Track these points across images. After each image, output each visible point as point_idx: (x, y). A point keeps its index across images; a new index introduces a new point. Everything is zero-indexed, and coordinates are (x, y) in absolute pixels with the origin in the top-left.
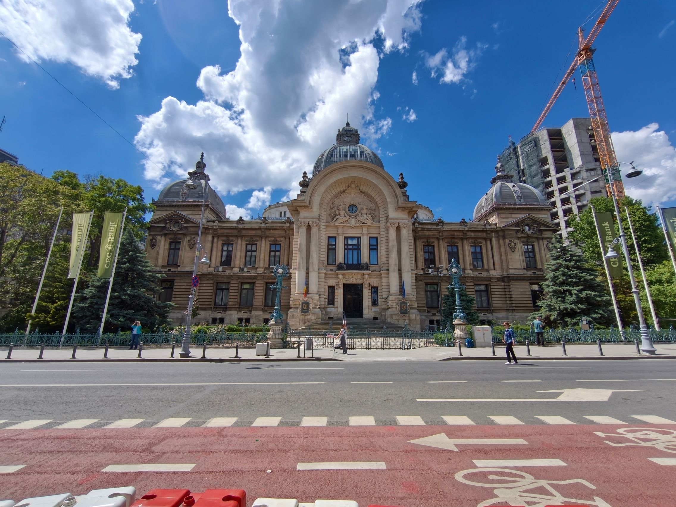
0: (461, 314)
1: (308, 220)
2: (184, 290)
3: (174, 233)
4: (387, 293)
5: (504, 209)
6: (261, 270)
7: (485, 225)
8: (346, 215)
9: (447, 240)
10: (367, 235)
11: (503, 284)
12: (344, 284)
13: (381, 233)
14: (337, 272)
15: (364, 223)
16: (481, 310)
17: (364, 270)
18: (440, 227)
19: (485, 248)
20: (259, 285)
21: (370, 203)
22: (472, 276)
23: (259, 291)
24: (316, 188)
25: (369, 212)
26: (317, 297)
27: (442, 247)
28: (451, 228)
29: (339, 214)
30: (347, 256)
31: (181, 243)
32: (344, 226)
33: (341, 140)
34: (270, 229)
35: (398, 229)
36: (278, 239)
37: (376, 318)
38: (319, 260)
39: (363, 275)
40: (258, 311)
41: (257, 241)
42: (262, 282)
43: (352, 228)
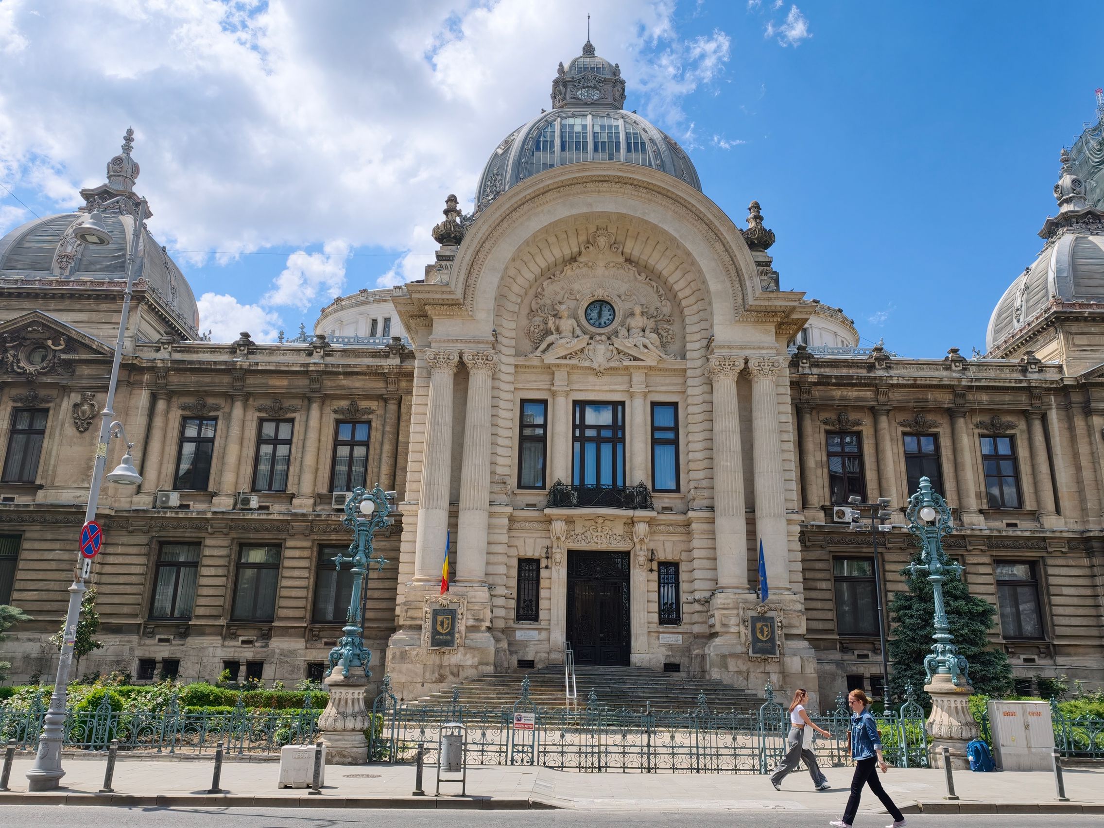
0: (951, 659)
1: (460, 346)
2: (54, 565)
3: (30, 381)
4: (709, 585)
5: (1085, 319)
6: (303, 505)
7: (1024, 370)
8: (578, 332)
9: (901, 417)
10: (645, 395)
11: (1086, 562)
12: (571, 554)
13: (690, 391)
14: (547, 511)
15: (636, 359)
16: (1016, 646)
17: (634, 508)
18: (880, 373)
19: (1026, 443)
20: (297, 553)
21: (656, 296)
22: (987, 533)
23: (296, 573)
24: (487, 245)
25: (651, 324)
26: (482, 594)
27: (887, 437)
28: (915, 379)
29: (558, 329)
30: (579, 463)
31: (51, 412)
32: (574, 367)
33: (568, 96)
34: (339, 373)
35: (745, 378)
36: (363, 404)
37: (671, 667)
38: (493, 473)
39: (632, 522)
40: (291, 636)
41: (295, 410)
42: (307, 544)
43: (597, 373)
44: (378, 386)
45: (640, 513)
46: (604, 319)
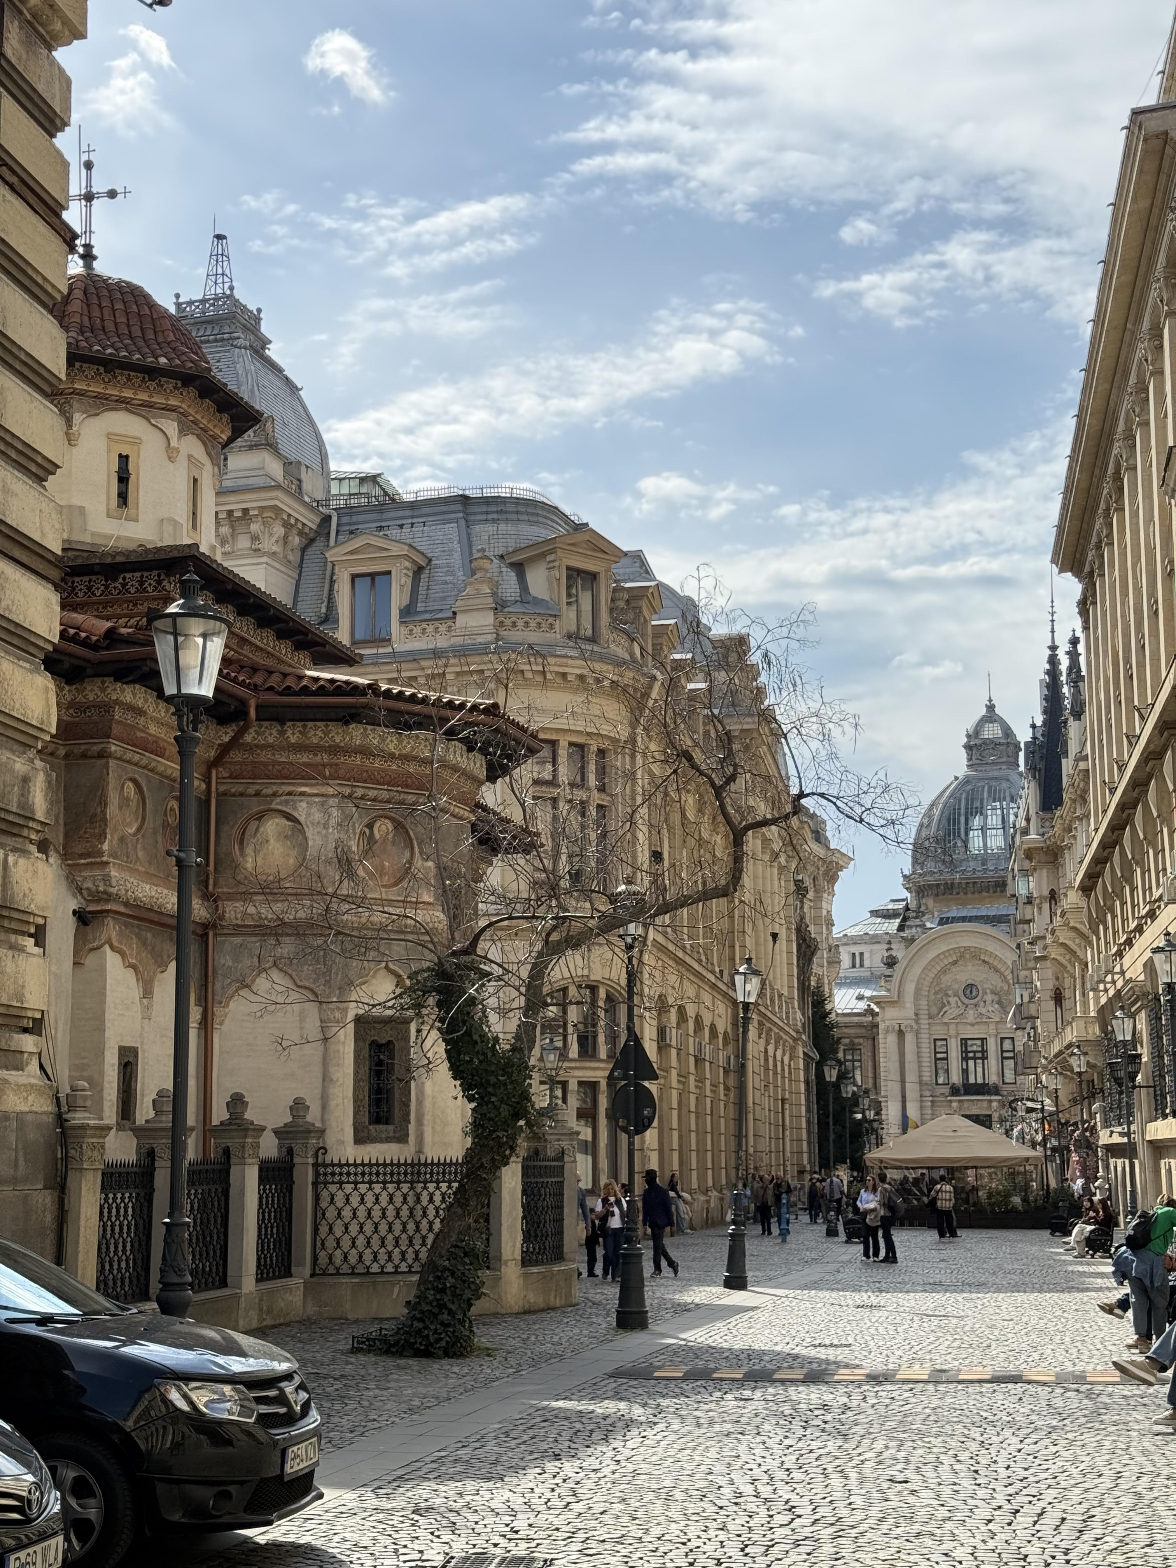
1: (899, 1021)
8: (960, 1004)
10: (996, 1035)
14: (949, 1098)
15: (989, 1017)
17: (991, 1095)
21: (1000, 980)
24: (907, 970)
25: (996, 998)
30: (965, 1072)
32: (958, 1022)
39: (990, 1101)
43: (972, 1025)
44: (862, 1031)
45: (993, 1098)
46: (974, 994)
